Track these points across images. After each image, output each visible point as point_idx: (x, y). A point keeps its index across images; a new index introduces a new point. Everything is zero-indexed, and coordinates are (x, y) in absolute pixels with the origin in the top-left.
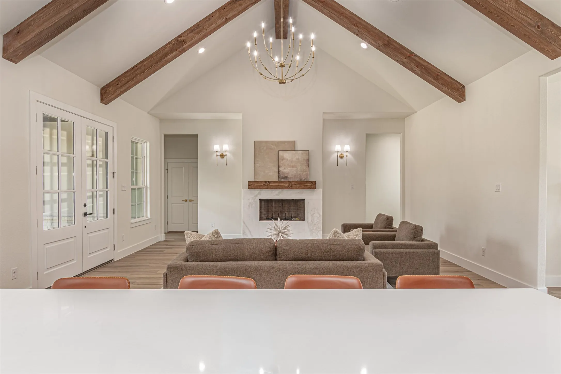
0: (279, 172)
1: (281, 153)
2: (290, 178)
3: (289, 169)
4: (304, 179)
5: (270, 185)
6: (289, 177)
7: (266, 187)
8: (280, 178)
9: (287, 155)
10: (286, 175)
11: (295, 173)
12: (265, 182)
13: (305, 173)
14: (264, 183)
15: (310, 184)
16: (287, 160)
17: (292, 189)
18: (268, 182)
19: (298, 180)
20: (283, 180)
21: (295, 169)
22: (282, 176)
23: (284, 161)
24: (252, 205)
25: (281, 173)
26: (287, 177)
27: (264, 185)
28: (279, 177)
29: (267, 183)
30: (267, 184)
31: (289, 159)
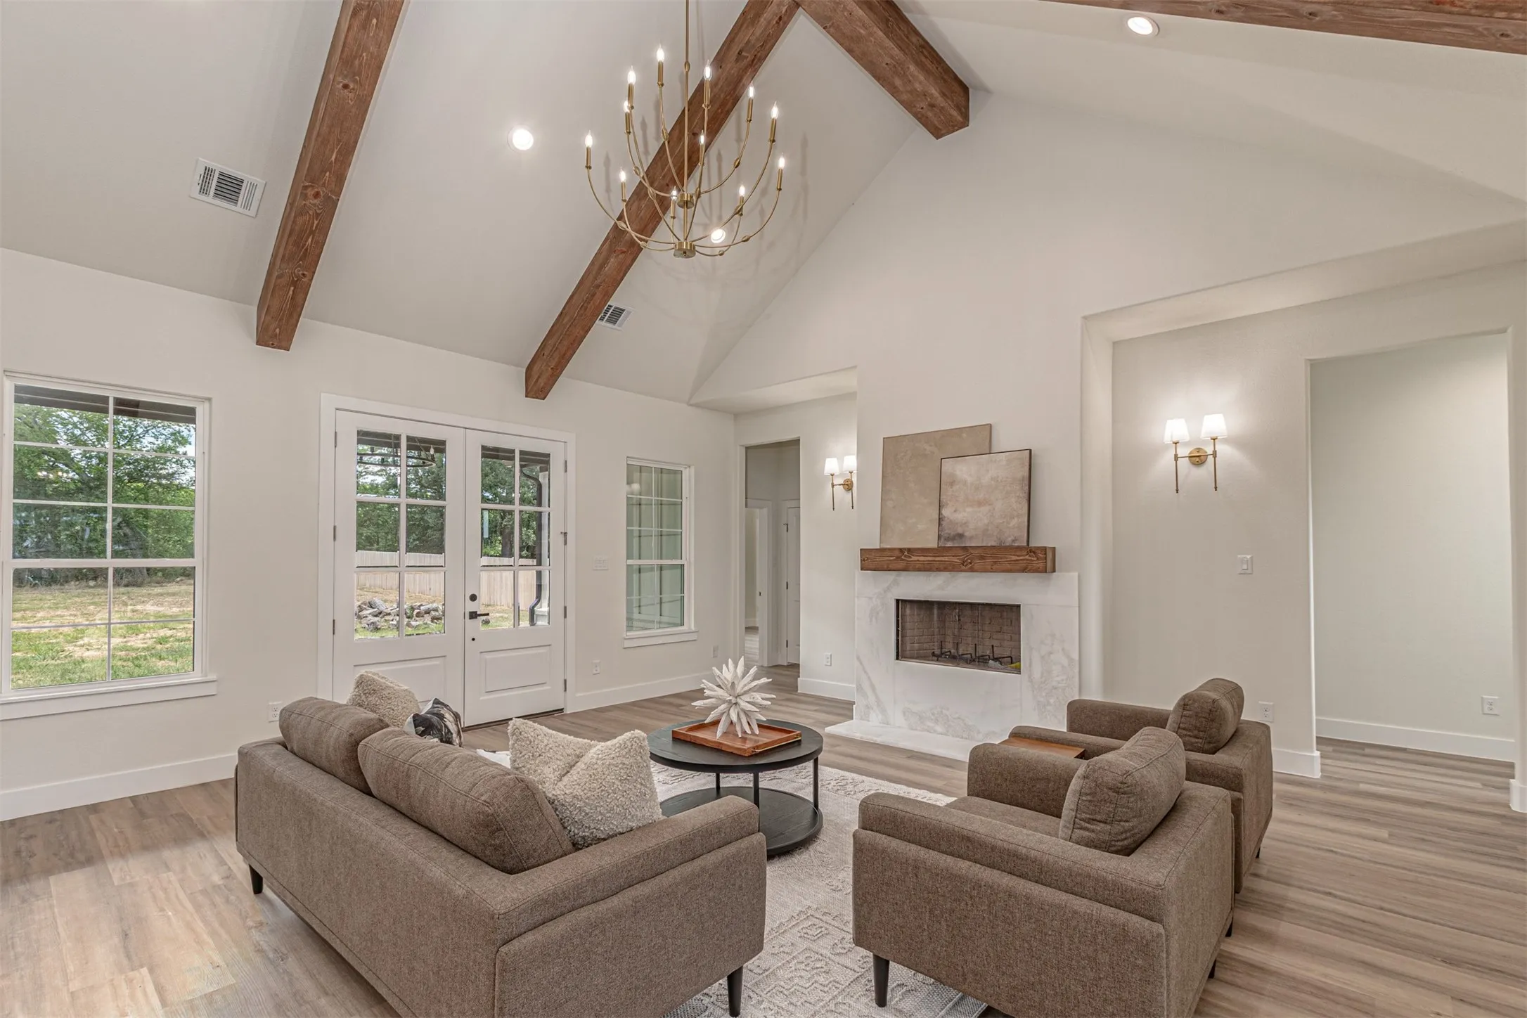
0: (940, 519)
1: (948, 466)
2: (971, 538)
3: (969, 509)
4: (1013, 541)
5: (914, 558)
6: (966, 534)
7: (902, 565)
8: (942, 539)
9: (963, 470)
10: (960, 530)
11: (986, 521)
12: (901, 550)
13: (1014, 522)
14: (897, 553)
15: (1027, 557)
16: (965, 483)
17: (972, 570)
18: (909, 550)
19: (994, 544)
20: (949, 544)
21: (985, 509)
22: (947, 531)
23: (956, 487)
24: (878, 613)
25: (944, 523)
26: (961, 536)
27: (898, 558)
28: (939, 537)
29: (906, 553)
30: (905, 556)
31: (969, 480)
